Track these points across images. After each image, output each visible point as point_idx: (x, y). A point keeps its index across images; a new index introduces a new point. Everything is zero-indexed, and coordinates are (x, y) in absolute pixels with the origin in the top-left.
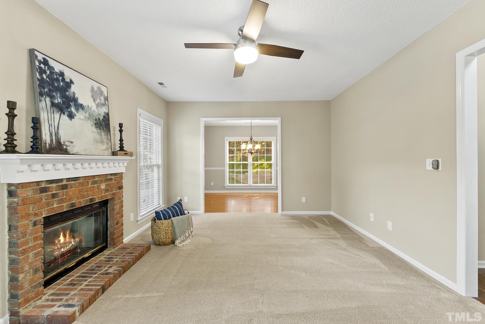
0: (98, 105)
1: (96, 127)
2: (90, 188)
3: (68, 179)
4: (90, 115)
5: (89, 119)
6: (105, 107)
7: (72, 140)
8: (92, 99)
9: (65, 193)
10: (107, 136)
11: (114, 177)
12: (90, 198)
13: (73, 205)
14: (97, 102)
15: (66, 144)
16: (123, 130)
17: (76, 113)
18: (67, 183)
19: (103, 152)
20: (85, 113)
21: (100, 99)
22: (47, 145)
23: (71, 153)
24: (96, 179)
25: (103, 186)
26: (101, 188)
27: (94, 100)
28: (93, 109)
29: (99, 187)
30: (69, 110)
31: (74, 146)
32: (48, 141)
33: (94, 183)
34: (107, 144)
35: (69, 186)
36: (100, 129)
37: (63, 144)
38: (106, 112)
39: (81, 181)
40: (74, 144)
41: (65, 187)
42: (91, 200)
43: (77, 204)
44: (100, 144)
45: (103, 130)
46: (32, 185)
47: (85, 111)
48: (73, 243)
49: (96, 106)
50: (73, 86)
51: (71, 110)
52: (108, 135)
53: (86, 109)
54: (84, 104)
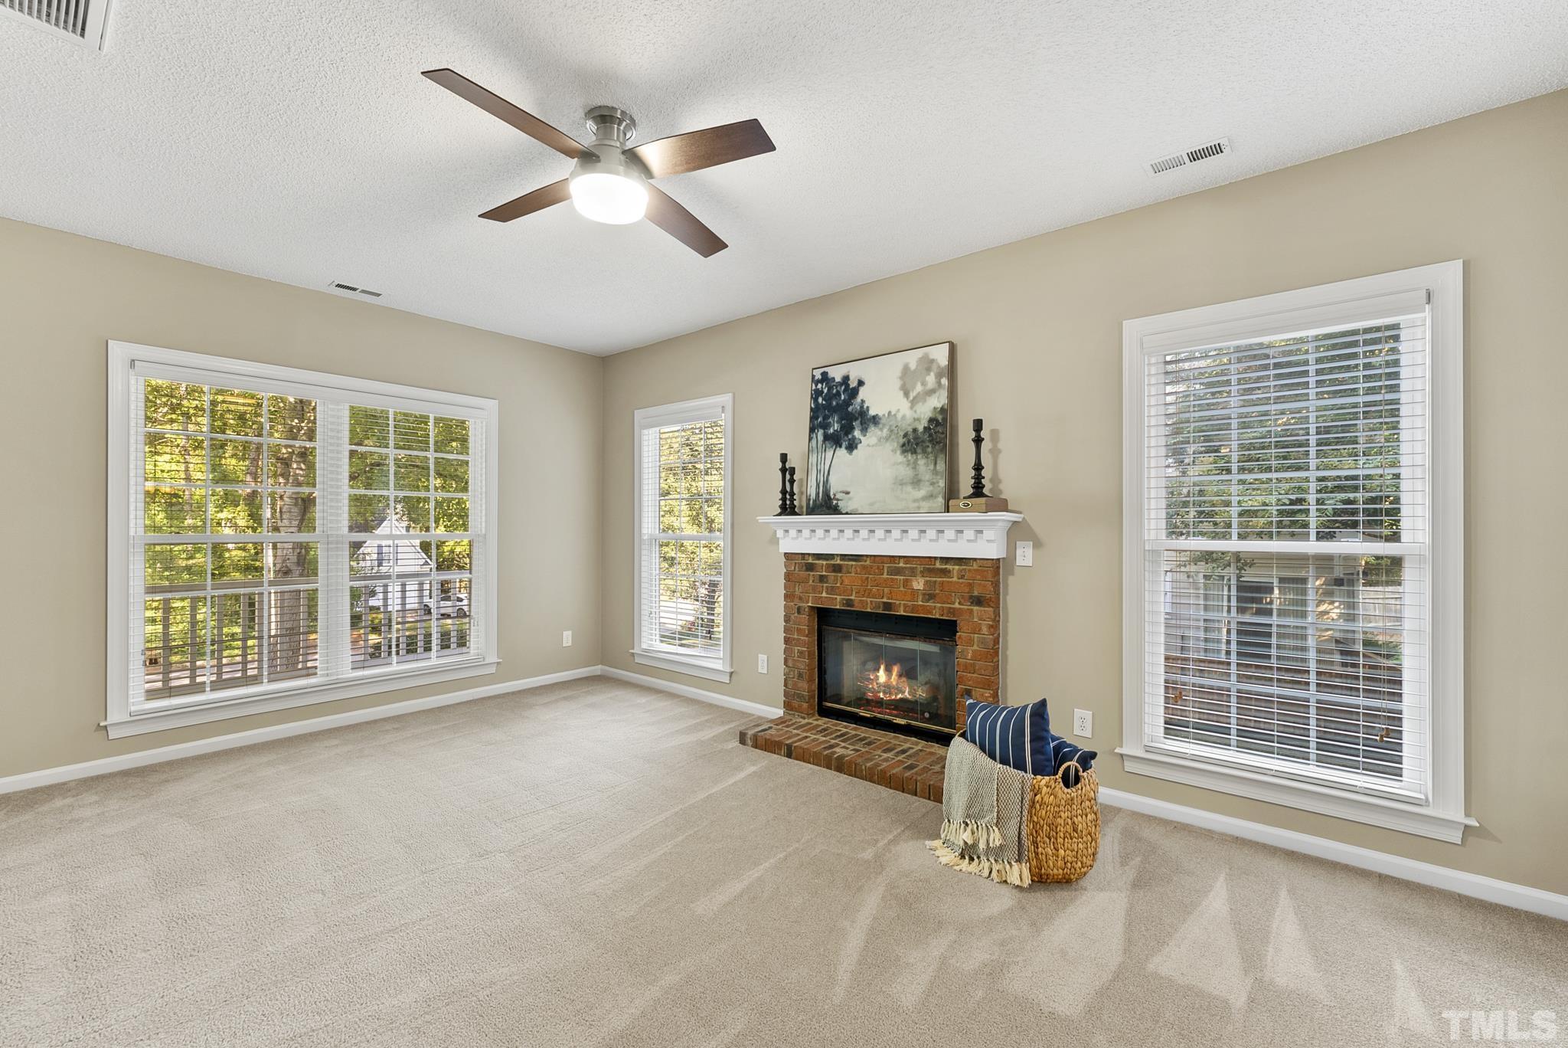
0: (913, 403)
1: (904, 452)
2: (886, 580)
3: (843, 557)
4: (892, 431)
5: (887, 439)
6: (937, 394)
7: (848, 490)
8: (901, 393)
9: (839, 578)
10: (935, 464)
11: (957, 567)
12: (885, 600)
13: (849, 603)
14: (912, 395)
15: (837, 496)
16: (983, 439)
17: (862, 438)
18: (841, 563)
19: (916, 504)
20: (881, 430)
21: (924, 384)
22: (811, 502)
23: (844, 512)
24: (901, 565)
25: (919, 584)
26: (912, 585)
27: (906, 394)
28: (899, 416)
29: (906, 583)
30: (850, 436)
31: (850, 499)
32: (813, 496)
33: (898, 571)
34: (932, 484)
35: (844, 569)
36: (914, 452)
37: (832, 497)
38: (939, 406)
39: (868, 563)
40: (850, 495)
41: (837, 569)
42: (888, 606)
43: (856, 604)
44: (909, 488)
45: (924, 452)
47: (881, 426)
48: (906, 694)
49: (910, 404)
50: (862, 390)
51: (853, 436)
52: (938, 462)
53: (883, 421)
54: (880, 414)
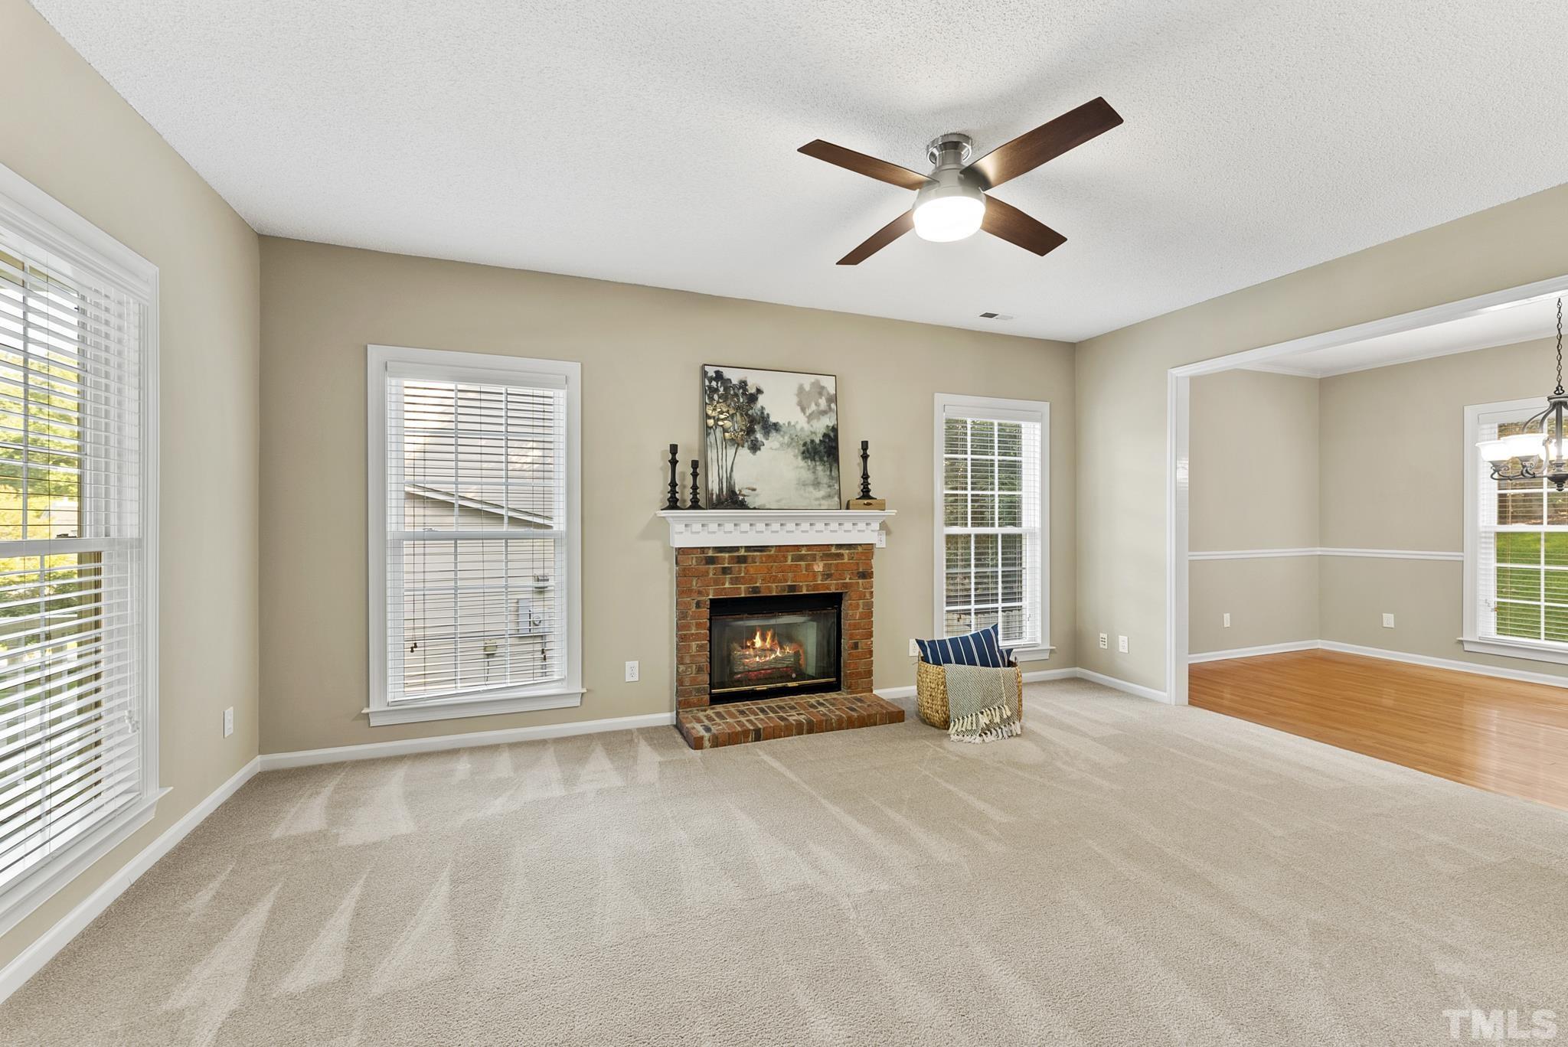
0: (810, 418)
1: (805, 458)
2: (790, 566)
3: (748, 548)
4: (792, 439)
5: (789, 445)
6: (828, 415)
7: (754, 487)
8: (799, 408)
9: (743, 569)
10: (831, 471)
11: (847, 551)
12: (789, 583)
13: (756, 590)
14: (808, 412)
15: (743, 492)
16: (868, 456)
17: (764, 441)
18: (746, 554)
19: (817, 503)
20: (783, 436)
21: (817, 405)
22: (714, 497)
23: (751, 507)
24: (803, 552)
25: (819, 567)
26: (813, 569)
27: (803, 410)
28: (798, 427)
29: (808, 567)
30: (752, 438)
31: (757, 495)
32: (716, 491)
33: (801, 558)
34: (830, 486)
35: (750, 560)
36: (813, 459)
37: (738, 493)
38: (831, 425)
39: (772, 552)
40: (756, 492)
41: (742, 560)
42: (792, 588)
43: (762, 590)
44: (811, 489)
45: (821, 460)
46: (695, 550)
47: (782, 433)
48: (778, 653)
49: (806, 419)
50: (761, 397)
51: (756, 438)
52: (833, 469)
53: (784, 429)
54: (781, 423)
